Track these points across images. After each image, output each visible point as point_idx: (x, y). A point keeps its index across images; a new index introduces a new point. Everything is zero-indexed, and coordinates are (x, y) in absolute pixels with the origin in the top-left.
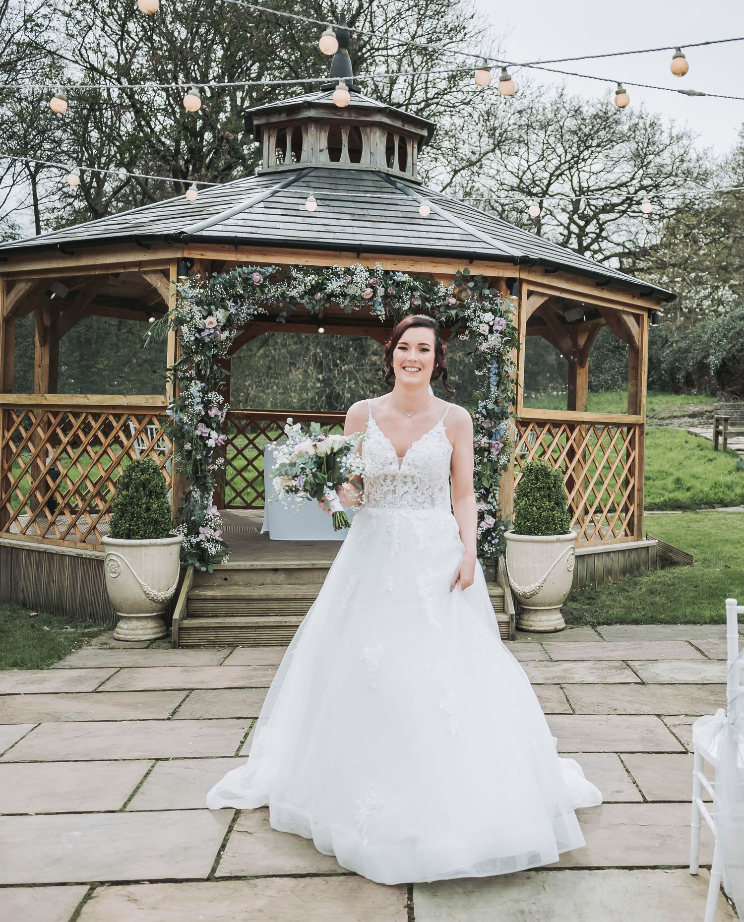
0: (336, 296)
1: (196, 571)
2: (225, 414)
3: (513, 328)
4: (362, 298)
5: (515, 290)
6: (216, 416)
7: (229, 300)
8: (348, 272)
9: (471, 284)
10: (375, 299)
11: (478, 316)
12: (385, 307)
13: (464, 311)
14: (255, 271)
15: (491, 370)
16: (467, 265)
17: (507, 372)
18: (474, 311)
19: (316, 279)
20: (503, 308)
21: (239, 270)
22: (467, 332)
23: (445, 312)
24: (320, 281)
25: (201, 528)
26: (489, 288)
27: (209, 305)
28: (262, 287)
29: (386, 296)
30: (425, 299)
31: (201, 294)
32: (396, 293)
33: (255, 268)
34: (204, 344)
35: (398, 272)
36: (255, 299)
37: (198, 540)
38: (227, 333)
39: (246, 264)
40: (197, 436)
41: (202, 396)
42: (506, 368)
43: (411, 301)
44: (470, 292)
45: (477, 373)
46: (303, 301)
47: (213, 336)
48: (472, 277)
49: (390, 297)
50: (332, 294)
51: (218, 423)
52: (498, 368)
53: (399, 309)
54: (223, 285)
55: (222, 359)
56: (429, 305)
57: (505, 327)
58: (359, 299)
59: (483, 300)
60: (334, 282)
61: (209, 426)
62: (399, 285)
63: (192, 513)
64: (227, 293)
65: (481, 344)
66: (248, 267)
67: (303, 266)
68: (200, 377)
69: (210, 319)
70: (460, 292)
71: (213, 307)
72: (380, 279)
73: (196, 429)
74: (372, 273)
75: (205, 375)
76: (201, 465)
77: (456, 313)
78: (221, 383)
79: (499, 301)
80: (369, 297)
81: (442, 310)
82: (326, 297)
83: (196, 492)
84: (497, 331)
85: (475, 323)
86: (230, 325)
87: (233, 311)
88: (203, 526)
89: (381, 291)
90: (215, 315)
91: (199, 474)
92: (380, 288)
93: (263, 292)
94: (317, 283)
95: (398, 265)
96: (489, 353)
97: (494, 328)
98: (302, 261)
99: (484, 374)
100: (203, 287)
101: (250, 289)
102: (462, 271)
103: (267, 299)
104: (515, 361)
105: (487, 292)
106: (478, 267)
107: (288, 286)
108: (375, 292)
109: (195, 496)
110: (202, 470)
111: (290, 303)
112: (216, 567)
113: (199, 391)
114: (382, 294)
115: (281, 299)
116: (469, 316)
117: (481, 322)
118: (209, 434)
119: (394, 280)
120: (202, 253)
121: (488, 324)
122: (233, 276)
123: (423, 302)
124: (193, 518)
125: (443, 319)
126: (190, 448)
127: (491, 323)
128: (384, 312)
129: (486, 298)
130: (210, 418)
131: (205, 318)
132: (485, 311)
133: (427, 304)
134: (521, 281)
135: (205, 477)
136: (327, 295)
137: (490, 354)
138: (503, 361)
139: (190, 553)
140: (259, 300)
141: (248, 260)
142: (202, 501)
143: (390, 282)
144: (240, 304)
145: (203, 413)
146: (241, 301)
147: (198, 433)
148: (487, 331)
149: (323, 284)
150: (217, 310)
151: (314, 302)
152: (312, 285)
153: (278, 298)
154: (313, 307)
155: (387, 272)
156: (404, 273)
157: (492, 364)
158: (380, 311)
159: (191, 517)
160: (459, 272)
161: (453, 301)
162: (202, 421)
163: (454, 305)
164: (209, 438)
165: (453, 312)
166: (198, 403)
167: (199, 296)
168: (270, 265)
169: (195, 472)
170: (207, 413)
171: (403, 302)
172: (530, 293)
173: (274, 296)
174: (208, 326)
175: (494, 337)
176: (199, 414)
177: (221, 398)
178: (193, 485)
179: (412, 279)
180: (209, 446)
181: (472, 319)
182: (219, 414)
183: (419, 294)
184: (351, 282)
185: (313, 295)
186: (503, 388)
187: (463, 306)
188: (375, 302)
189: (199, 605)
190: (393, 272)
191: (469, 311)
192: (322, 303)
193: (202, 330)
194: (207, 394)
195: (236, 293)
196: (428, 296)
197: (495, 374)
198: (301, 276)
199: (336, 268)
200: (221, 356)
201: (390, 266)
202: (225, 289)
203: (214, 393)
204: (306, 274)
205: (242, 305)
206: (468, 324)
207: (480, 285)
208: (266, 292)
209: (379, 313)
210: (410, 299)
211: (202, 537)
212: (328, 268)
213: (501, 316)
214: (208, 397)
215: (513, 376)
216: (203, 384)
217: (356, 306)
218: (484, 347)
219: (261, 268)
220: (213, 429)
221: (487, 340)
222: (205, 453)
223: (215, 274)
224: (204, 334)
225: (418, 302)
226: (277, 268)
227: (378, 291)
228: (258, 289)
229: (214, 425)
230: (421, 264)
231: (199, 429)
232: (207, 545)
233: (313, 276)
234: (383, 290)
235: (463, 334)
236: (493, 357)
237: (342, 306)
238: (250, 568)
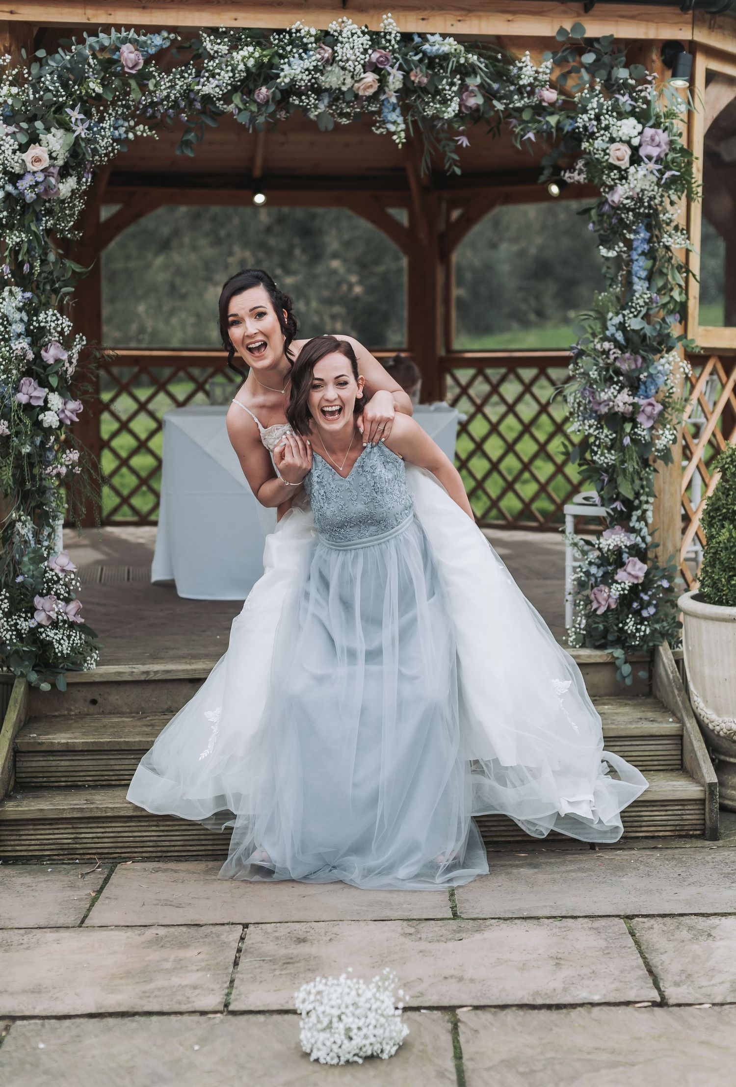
0: (299, 94)
1: (32, 689)
2: (76, 356)
3: (682, 150)
4: (356, 96)
5: (681, 68)
6: (58, 361)
7: (73, 108)
8: (326, 38)
9: (589, 58)
10: (382, 97)
11: (607, 128)
12: (403, 114)
13: (574, 119)
14: (125, 41)
15: (635, 244)
16: (579, 15)
17: (668, 248)
18: (597, 118)
19: (257, 55)
20: (659, 108)
21: (91, 40)
22: (580, 164)
23: (533, 120)
24: (266, 60)
25: (38, 600)
26: (626, 66)
27: (31, 120)
28: (142, 77)
29: (407, 90)
30: (489, 94)
31: (15, 97)
32: (429, 82)
33: (124, 34)
34: (26, 207)
35: (433, 34)
36: (127, 107)
37: (32, 624)
38: (71, 183)
39: (107, 28)
40: (20, 405)
41: (26, 319)
42: (666, 239)
43: (461, 100)
44: (586, 77)
45: (603, 251)
46: (231, 108)
47: (41, 188)
48: (590, 44)
49: (415, 92)
50: (292, 89)
51: (62, 377)
52: (649, 241)
53: (436, 117)
54: (59, 77)
55: (65, 239)
56: (499, 106)
57: (665, 147)
58: (349, 97)
59: (614, 92)
60: (296, 61)
61: (43, 383)
62: (435, 62)
63: (16, 567)
64: (70, 94)
65: (612, 188)
66: (109, 34)
67: (229, 29)
68: (23, 280)
69: (35, 151)
70: (565, 76)
71: (39, 124)
72: (393, 51)
73: (17, 390)
74: (376, 38)
75: (31, 273)
76: (32, 465)
77: (559, 122)
78: (64, 290)
79: (650, 92)
80: (370, 92)
81: (526, 116)
82: (279, 96)
83: (24, 523)
84: (650, 158)
85: (599, 144)
86: (79, 164)
87: (81, 130)
88: (42, 595)
89: (395, 79)
90: (44, 143)
91: (28, 485)
92: (394, 71)
93: (143, 88)
94: (260, 65)
95: (431, 21)
96: (629, 210)
97: (642, 152)
98: (224, 19)
99: (619, 256)
100: (17, 81)
101: (116, 83)
102: (568, 26)
103: (153, 104)
104: (682, 224)
105: (622, 73)
106: (604, 18)
107: (198, 75)
108: (383, 81)
109: (23, 532)
110: (33, 477)
111: (203, 112)
112: (72, 678)
113: (20, 310)
114: (399, 85)
115: (183, 104)
116: (585, 128)
117: (612, 140)
118: (46, 401)
119: (425, 53)
120: (13, 7)
121: (628, 143)
122: (79, 54)
123: (488, 100)
124: (20, 579)
125: (531, 135)
126: (7, 432)
127: (635, 142)
128: (403, 126)
129: (624, 87)
130: (46, 366)
131: (23, 148)
132: (621, 116)
133: (495, 102)
134: (693, 47)
135: (42, 491)
136: (282, 91)
137: (633, 210)
138: (659, 226)
139: (17, 652)
140: (137, 108)
141: (111, 20)
142: (39, 542)
143: (416, 58)
144: (96, 118)
145: (31, 356)
146: (98, 111)
147: (22, 398)
148: (627, 158)
149: (271, 65)
150: (48, 130)
151: (254, 108)
152: (247, 69)
153: (176, 101)
154: (253, 119)
155: (406, 38)
156: (444, 36)
157: (636, 232)
158: (394, 123)
159: (16, 575)
160: (562, 31)
161: (550, 95)
162: (29, 373)
163: (552, 104)
164: (45, 408)
165: (553, 120)
166: (19, 335)
167: (10, 101)
168: (155, 30)
169: (20, 481)
170: (38, 356)
171: (445, 102)
172: (711, 77)
173: (168, 96)
174: (30, 167)
175: (642, 171)
176: (21, 358)
177: (66, 323)
178: (18, 509)
179: (462, 48)
180: (46, 425)
181: (593, 133)
182: (65, 357)
183: (478, 80)
184: (332, 61)
185: (250, 93)
186: (660, 283)
187: (570, 108)
188: (382, 104)
189: (38, 763)
190: (420, 35)
191: (585, 117)
192: (272, 108)
193: (20, 177)
194: (37, 315)
195: (87, 92)
196: (495, 86)
197: (643, 253)
198: (224, 49)
199: (298, 31)
200: (62, 231)
201: (413, 24)
202: (65, 86)
203: (50, 312)
204: (235, 45)
205: (102, 120)
206: (585, 145)
207: (606, 59)
208: (151, 87)
209: (392, 128)
210: (459, 93)
211: (40, 617)
212: (280, 32)
213: (656, 125)
214: (39, 322)
215: (679, 258)
216: (28, 295)
217: (342, 115)
218: (620, 195)
219: (137, 33)
220: (52, 390)
221: (626, 178)
222: (38, 440)
223: (41, 53)
224: (23, 184)
225: (475, 101)
226: (172, 36)
227: (391, 78)
228: (133, 83)
229: (54, 381)
230: (480, 17)
231: (24, 389)
232: (51, 634)
233: (251, 49)
234: (399, 75)
235: (572, 169)
236: (637, 215)
237: (313, 115)
238: (143, 678)
